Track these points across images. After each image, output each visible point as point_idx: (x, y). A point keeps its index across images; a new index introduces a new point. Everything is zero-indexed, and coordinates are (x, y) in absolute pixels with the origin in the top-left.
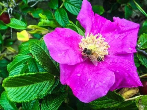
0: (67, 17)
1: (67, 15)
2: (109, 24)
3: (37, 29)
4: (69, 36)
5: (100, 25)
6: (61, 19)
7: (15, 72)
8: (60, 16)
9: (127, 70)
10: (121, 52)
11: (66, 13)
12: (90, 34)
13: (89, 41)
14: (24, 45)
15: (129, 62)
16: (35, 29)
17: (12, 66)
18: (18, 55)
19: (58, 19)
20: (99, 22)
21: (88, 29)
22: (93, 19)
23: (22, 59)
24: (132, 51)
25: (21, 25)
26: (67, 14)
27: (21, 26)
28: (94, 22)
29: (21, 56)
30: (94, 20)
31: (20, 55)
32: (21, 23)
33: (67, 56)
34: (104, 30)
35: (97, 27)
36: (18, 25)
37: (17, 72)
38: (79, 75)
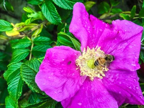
0: (58, 13)
1: (56, 11)
2: (108, 34)
3: (25, 26)
4: (63, 60)
5: (98, 32)
6: (50, 15)
7: (13, 85)
8: (48, 11)
9: (130, 88)
10: (123, 68)
11: (55, 9)
12: (86, 49)
13: (86, 58)
14: (15, 48)
15: (132, 76)
16: (23, 27)
17: (9, 76)
18: (12, 63)
19: (47, 15)
20: (95, 29)
21: (84, 43)
22: (89, 27)
23: (17, 68)
24: (135, 68)
25: (6, 25)
26: (57, 9)
27: (7, 27)
28: (89, 32)
29: (15, 65)
30: (90, 29)
31: (13, 64)
32: (6, 23)
33: (65, 90)
34: (102, 40)
35: (94, 35)
36: (3, 26)
37: (15, 85)
38: (80, 104)
